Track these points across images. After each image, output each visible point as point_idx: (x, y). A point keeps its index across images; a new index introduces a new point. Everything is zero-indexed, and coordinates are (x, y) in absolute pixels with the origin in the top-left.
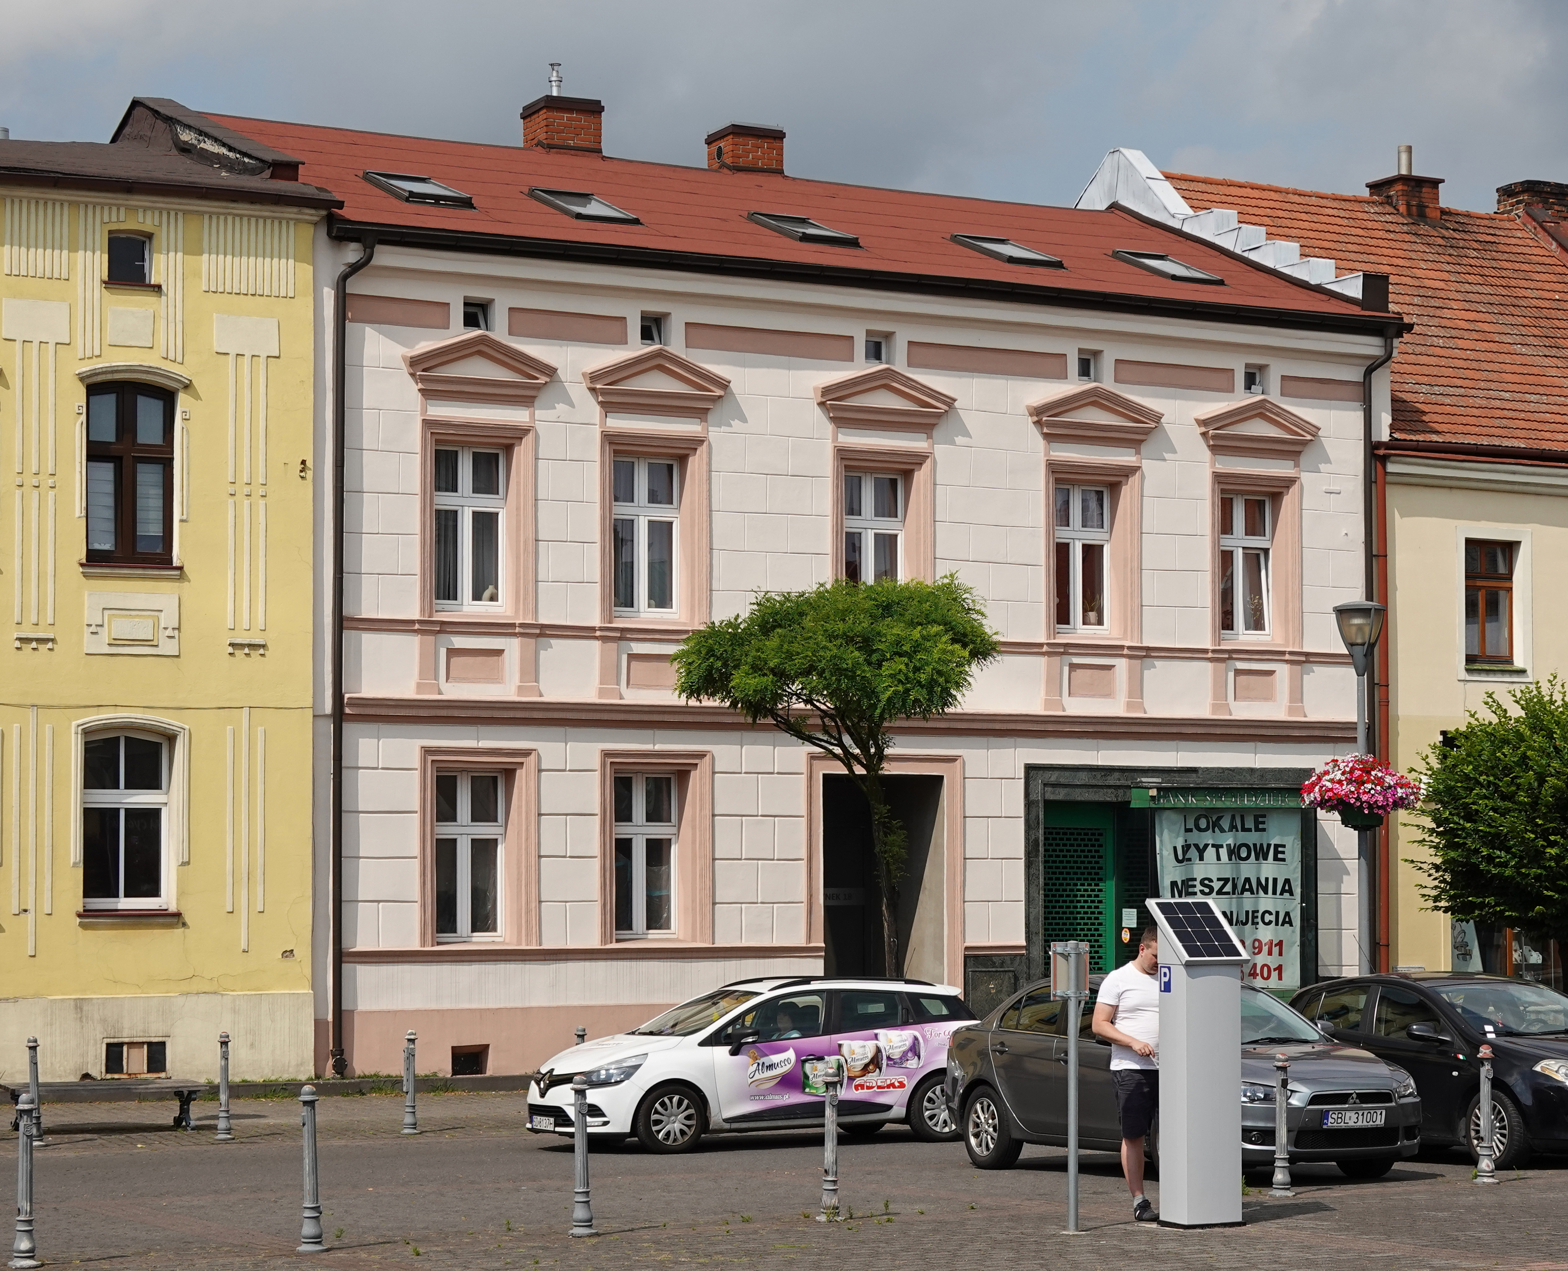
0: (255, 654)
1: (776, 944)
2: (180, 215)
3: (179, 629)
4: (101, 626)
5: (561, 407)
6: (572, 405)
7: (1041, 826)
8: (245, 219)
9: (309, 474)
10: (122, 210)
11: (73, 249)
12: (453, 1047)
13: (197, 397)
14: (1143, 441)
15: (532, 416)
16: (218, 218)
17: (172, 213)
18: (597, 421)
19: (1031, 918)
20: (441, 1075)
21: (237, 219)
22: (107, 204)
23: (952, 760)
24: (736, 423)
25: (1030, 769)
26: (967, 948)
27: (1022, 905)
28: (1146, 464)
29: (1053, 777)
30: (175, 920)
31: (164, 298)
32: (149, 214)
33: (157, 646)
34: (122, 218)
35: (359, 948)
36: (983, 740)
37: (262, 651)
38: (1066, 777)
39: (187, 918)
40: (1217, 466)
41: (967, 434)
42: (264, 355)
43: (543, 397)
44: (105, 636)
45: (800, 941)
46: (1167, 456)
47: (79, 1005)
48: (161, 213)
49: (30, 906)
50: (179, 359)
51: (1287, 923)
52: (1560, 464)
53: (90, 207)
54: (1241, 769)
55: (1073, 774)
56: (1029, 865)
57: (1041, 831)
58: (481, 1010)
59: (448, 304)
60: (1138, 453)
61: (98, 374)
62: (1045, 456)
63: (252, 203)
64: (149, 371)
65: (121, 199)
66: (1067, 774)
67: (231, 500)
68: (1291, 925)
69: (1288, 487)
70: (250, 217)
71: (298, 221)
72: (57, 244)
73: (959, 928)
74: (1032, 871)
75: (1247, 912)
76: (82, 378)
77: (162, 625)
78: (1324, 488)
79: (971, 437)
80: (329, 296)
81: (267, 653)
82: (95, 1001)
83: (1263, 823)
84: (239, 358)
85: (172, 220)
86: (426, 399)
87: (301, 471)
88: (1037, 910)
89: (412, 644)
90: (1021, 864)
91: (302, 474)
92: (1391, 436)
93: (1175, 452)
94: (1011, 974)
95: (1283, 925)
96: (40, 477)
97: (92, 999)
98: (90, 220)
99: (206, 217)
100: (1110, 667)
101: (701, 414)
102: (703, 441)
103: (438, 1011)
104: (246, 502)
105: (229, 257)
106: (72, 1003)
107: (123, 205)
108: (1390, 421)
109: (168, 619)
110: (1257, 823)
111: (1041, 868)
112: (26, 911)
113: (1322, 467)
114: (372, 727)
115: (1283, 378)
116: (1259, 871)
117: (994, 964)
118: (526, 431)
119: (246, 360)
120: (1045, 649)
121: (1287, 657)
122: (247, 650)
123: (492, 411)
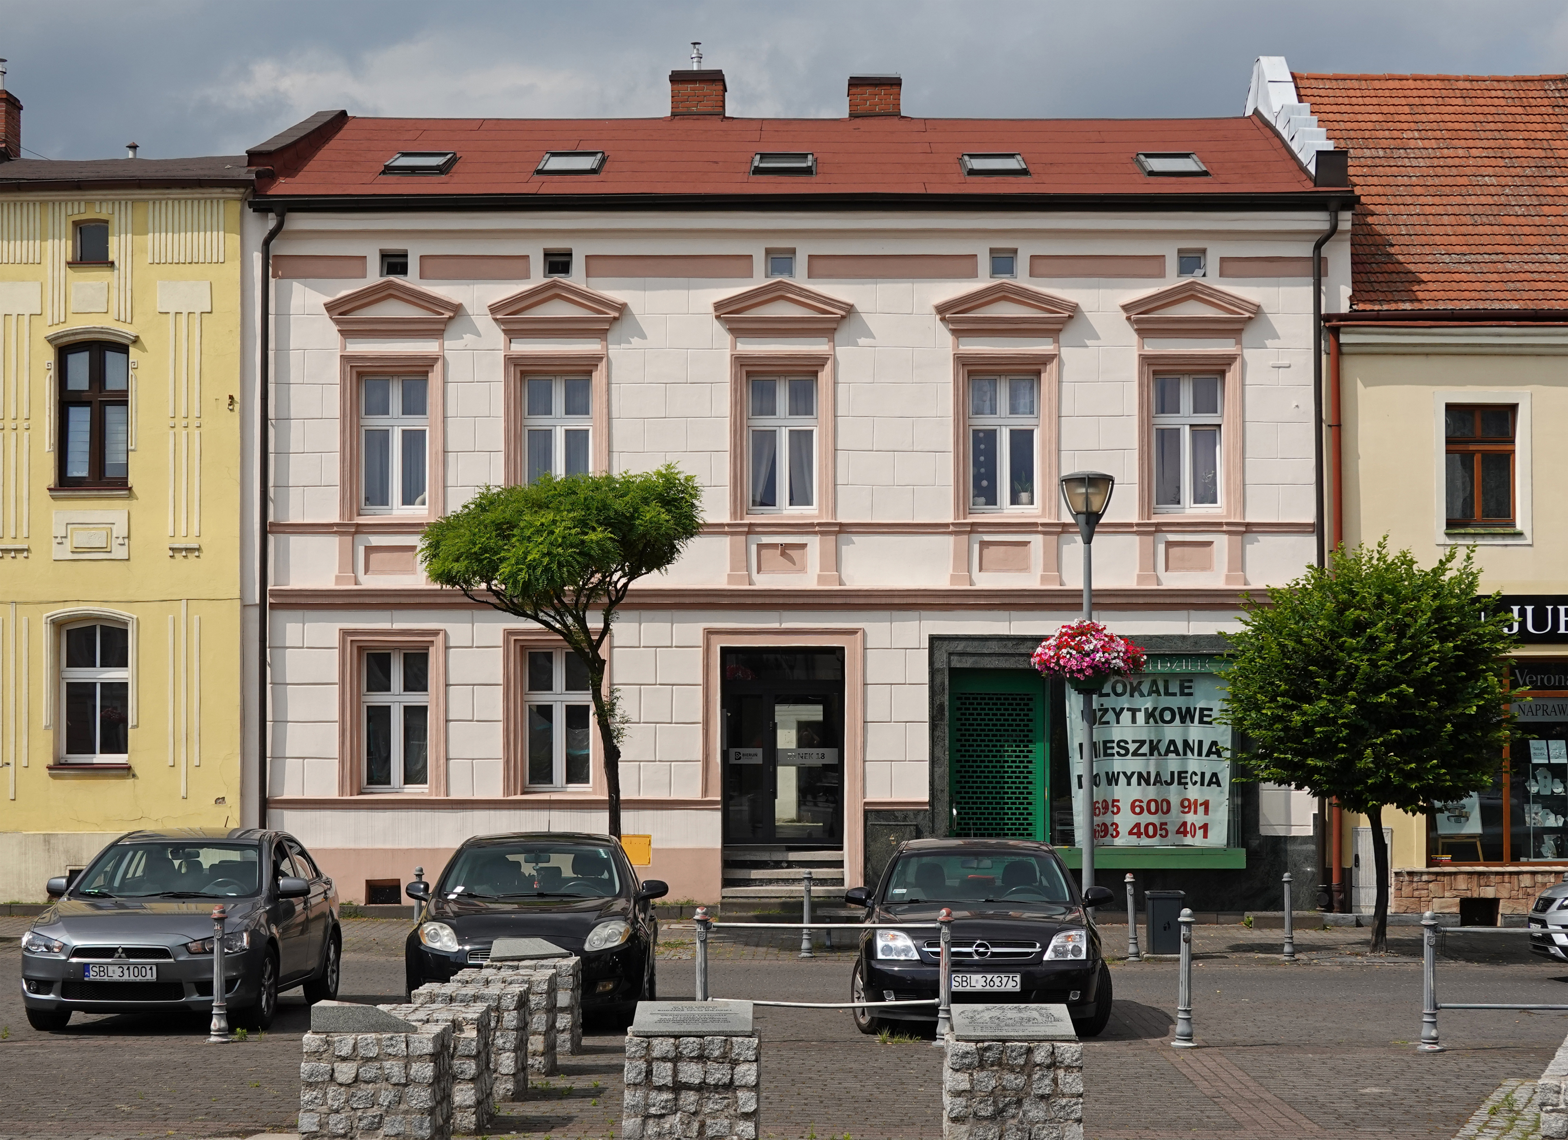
0: (192, 556)
1: (673, 797)
2: (129, 203)
3: (129, 537)
4: (66, 537)
5: (468, 337)
6: (479, 335)
7: (947, 692)
8: (183, 202)
9: (237, 407)
10: (83, 204)
11: (43, 239)
12: (367, 881)
13: (144, 350)
14: (1060, 330)
15: (442, 346)
16: (160, 203)
17: (123, 203)
18: (502, 347)
19: (936, 777)
20: (355, 904)
21: (176, 202)
22: (70, 201)
23: (853, 632)
24: (635, 341)
25: (934, 640)
26: (866, 804)
27: (926, 765)
28: (1065, 352)
29: (960, 647)
30: (125, 772)
31: (116, 272)
32: (104, 205)
33: (110, 552)
34: (82, 210)
35: (286, 796)
36: (886, 614)
37: (197, 554)
38: (971, 648)
39: (137, 771)
40: (1146, 348)
41: (870, 335)
42: (198, 312)
43: (452, 329)
44: (68, 545)
45: (696, 794)
46: (1088, 342)
47: (47, 839)
48: (113, 203)
49: (12, 761)
50: (129, 320)
51: (1214, 783)
52: (1556, 323)
53: (57, 204)
54: (1171, 636)
55: (982, 643)
56: (933, 728)
57: (947, 697)
58: (393, 850)
59: (365, 257)
60: (1057, 341)
61: (62, 337)
62: (953, 350)
63: (183, 188)
64: (102, 331)
65: (76, 195)
66: (976, 643)
67: (172, 432)
68: (1219, 785)
69: (1230, 365)
70: (186, 199)
71: (226, 200)
72: (31, 236)
73: (859, 785)
74: (937, 733)
75: (1172, 773)
76: (50, 340)
77: (114, 535)
78: (1271, 363)
79: (874, 338)
80: (257, 258)
81: (201, 555)
82: (60, 836)
83: (1190, 687)
84: (178, 316)
85: (123, 208)
86: (345, 339)
87: (230, 405)
88: (942, 769)
89: (332, 544)
90: (926, 726)
91: (231, 407)
92: (1351, 307)
93: (1097, 338)
94: (912, 828)
95: (1209, 785)
96: (18, 421)
97: (57, 834)
98: (57, 214)
99: (151, 203)
100: (1025, 544)
101: (601, 334)
102: (602, 358)
103: (354, 850)
104: (184, 432)
105: (170, 235)
106: (42, 837)
107: (82, 200)
108: (1350, 292)
109: (120, 530)
110: (1182, 688)
111: (947, 730)
112: (8, 764)
113: (1268, 343)
114: (299, 613)
115: (1223, 259)
116: (1186, 732)
117: (896, 818)
118: (436, 359)
119: (183, 318)
120: (951, 528)
121: (1225, 528)
122: (184, 553)
123: (406, 344)
